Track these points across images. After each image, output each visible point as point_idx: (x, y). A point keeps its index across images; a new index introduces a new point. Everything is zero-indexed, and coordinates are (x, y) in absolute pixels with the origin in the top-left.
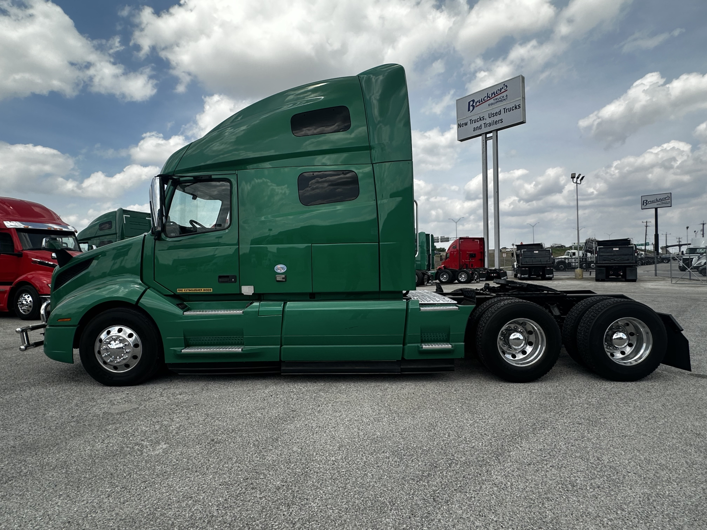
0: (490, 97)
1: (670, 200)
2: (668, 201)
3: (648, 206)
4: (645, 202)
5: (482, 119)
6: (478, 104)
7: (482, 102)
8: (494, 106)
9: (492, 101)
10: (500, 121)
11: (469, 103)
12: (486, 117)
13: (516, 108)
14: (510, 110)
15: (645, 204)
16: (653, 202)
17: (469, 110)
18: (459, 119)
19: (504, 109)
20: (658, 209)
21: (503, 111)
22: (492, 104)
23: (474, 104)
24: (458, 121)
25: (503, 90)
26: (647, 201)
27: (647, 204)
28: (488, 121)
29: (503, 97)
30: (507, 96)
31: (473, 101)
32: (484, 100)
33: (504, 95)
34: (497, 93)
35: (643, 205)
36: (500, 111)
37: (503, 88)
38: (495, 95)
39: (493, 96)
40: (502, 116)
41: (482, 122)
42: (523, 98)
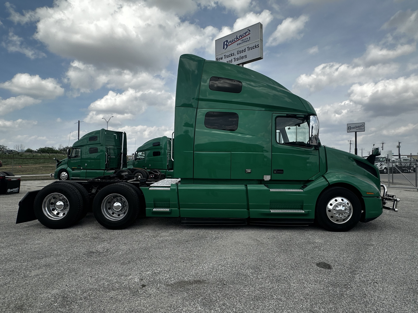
0: (238, 39)
1: (364, 127)
2: (363, 128)
3: (351, 130)
4: (349, 127)
5: (232, 55)
6: (230, 43)
7: (233, 42)
8: (241, 45)
9: (239, 42)
10: (245, 57)
11: (224, 43)
12: (236, 53)
13: (256, 47)
14: (252, 48)
15: (349, 129)
16: (354, 128)
17: (224, 48)
18: (217, 55)
19: (248, 47)
20: (357, 132)
21: (247, 49)
22: (240, 44)
23: (228, 44)
24: (216, 56)
25: (247, 34)
26: (350, 127)
27: (350, 129)
28: (237, 56)
29: (247, 39)
30: (250, 38)
31: (227, 41)
32: (234, 41)
33: (248, 37)
34: (243, 36)
35: (348, 129)
36: (245, 49)
37: (247, 32)
38: (241, 37)
39: (241, 38)
40: (247, 53)
41: (232, 57)
42: (261, 40)
